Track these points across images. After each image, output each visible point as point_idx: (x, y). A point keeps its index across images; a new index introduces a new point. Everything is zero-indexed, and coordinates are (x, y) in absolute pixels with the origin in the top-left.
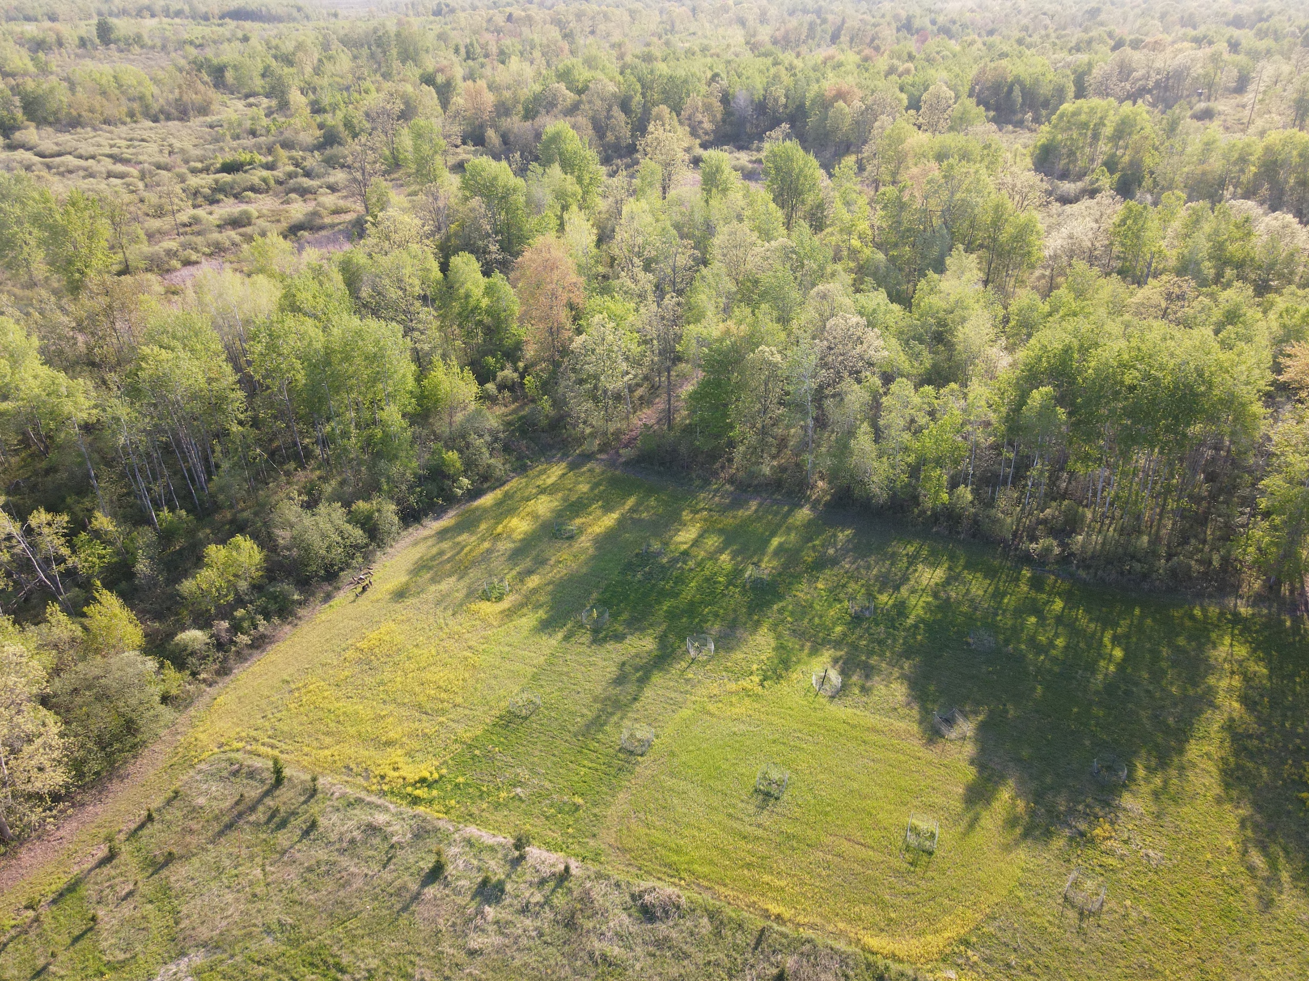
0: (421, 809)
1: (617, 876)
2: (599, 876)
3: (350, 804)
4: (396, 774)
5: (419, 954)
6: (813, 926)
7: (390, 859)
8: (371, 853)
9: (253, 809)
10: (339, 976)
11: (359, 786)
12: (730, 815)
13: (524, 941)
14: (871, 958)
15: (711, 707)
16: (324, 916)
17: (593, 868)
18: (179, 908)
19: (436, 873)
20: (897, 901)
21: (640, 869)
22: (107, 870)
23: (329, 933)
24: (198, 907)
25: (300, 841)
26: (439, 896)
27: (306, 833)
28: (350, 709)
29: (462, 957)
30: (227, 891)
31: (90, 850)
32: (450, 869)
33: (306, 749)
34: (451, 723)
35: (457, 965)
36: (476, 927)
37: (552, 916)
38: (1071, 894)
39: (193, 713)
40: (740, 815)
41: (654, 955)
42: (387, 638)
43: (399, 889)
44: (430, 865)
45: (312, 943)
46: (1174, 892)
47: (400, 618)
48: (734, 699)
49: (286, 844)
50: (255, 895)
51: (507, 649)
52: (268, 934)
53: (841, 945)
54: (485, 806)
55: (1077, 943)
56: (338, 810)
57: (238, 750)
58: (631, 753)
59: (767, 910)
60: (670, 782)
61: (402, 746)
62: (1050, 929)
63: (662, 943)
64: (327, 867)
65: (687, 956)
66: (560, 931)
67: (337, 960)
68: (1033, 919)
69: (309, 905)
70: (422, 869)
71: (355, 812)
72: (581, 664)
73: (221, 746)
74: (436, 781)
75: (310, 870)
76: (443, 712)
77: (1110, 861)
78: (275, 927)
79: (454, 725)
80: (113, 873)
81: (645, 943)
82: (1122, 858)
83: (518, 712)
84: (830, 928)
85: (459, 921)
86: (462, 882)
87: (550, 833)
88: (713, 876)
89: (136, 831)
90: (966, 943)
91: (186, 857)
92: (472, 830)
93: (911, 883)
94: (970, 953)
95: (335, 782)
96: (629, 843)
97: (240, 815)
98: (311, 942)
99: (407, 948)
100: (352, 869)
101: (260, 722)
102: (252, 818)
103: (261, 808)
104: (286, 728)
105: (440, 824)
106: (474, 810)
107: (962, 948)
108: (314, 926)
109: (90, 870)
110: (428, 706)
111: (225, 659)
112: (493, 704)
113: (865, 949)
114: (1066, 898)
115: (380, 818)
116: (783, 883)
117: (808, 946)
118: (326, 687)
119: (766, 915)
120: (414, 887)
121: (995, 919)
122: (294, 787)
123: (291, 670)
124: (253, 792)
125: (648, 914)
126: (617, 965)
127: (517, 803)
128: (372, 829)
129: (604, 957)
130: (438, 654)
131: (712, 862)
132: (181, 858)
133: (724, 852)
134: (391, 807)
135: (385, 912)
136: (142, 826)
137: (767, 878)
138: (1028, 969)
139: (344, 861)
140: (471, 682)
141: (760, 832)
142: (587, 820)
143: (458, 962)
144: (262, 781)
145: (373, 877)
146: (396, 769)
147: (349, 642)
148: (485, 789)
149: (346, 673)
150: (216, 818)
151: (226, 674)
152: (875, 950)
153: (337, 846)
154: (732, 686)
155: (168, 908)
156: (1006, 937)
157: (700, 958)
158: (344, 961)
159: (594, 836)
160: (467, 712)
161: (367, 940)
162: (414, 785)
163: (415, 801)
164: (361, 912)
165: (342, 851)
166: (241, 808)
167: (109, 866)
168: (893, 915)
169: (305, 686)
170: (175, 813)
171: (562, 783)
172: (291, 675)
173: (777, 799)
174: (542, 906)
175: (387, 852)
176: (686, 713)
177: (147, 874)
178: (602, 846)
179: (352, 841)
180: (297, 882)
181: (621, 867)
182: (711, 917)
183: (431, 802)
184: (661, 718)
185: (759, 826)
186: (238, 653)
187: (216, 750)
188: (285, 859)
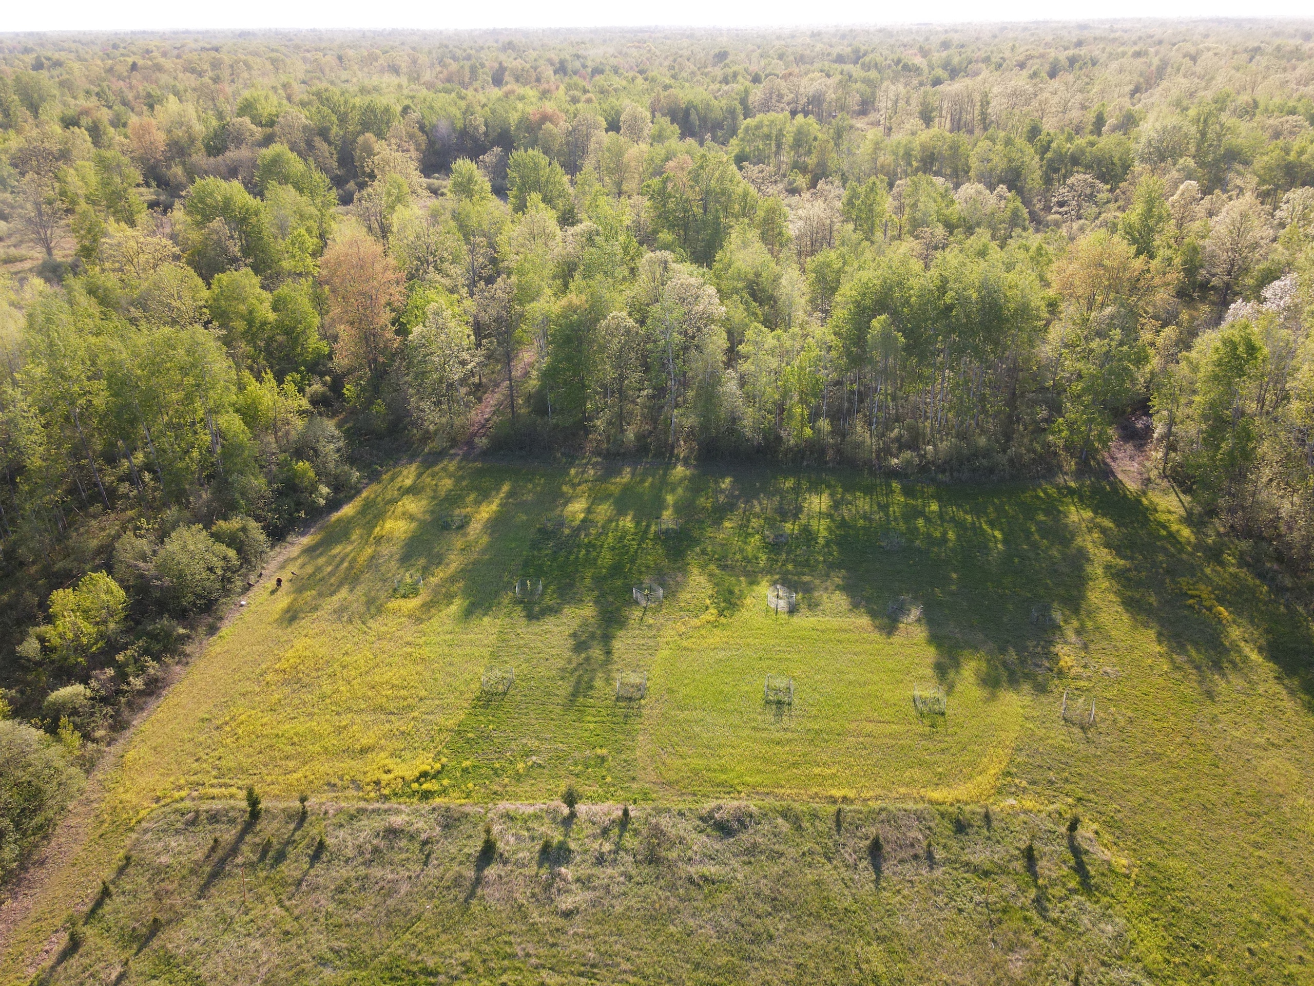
0: (438, 801)
1: (676, 808)
2: (659, 812)
3: (352, 817)
4: (391, 776)
5: (510, 933)
6: (877, 798)
7: (428, 856)
8: (404, 856)
9: (234, 850)
10: (431, 980)
11: (354, 797)
12: (754, 728)
13: (615, 889)
14: (942, 808)
15: (684, 643)
16: (383, 929)
17: (649, 806)
18: (197, 973)
19: (488, 854)
20: (936, 758)
21: (695, 795)
22: (75, 962)
23: (398, 943)
24: (221, 966)
25: (312, 866)
26: (503, 874)
27: (315, 857)
28: (301, 729)
29: (560, 922)
30: (248, 939)
31: (39, 947)
32: (500, 845)
33: (269, 779)
34: (424, 717)
35: (558, 930)
36: (559, 890)
37: (631, 859)
38: (1068, 715)
39: (100, 777)
40: (763, 726)
41: (750, 863)
42: (307, 653)
43: (456, 880)
44: (479, 849)
45: (384, 958)
46: (1139, 694)
47: (311, 632)
48: (703, 632)
49: (297, 874)
50: (287, 933)
51: (448, 637)
52: (324, 965)
53: (911, 806)
54: (506, 780)
55: (1092, 750)
56: (342, 826)
57: (182, 799)
58: (630, 699)
59: (831, 797)
60: (682, 716)
61: (382, 748)
62: (1067, 746)
63: (752, 850)
64: (360, 883)
65: (782, 855)
66: (646, 870)
67: (420, 965)
68: (1050, 741)
69: (358, 925)
70: (470, 855)
71: (362, 823)
72: (536, 634)
73: (158, 800)
74: (439, 772)
75: (340, 890)
76: (411, 708)
77: (1082, 683)
78: (330, 955)
79: (431, 717)
80: (86, 961)
81: (735, 855)
82: (1089, 678)
83: (494, 690)
84: (895, 795)
85: (537, 890)
86: (521, 855)
87: (587, 788)
88: (766, 782)
89: (93, 911)
90: (1009, 774)
91: (177, 919)
92: (504, 805)
93: (940, 742)
94: (1017, 781)
95: (324, 800)
96: (671, 776)
97: (223, 861)
98: (381, 958)
99: (494, 932)
100: (390, 877)
101: (195, 765)
102: (240, 860)
103: (245, 848)
104: (232, 764)
105: (467, 809)
106: (496, 788)
107: (1009, 779)
108: (376, 941)
109: (53, 968)
110: (391, 706)
111: (118, 713)
112: (463, 688)
113: (931, 802)
114: (1064, 719)
115: (398, 820)
116: (834, 770)
117: (884, 814)
118: (260, 714)
119: (833, 800)
120: (470, 873)
121: (1021, 750)
122: (274, 817)
123: (205, 707)
124: (228, 835)
125: (724, 829)
126: (720, 882)
127: (539, 770)
128: (392, 833)
129: (705, 878)
130: (376, 657)
131: (759, 771)
132: (169, 922)
133: (766, 760)
134: (403, 807)
135: (449, 906)
136: (99, 904)
137: (817, 770)
138: (1066, 780)
139: (376, 872)
140: (427, 674)
141: (789, 735)
142: (619, 768)
143: (558, 926)
144: (232, 821)
145: (418, 876)
146: (388, 772)
147: (264, 666)
148: (497, 765)
149: (277, 696)
150: (193, 872)
151: (124, 728)
152: (941, 800)
153: (360, 860)
154: (696, 622)
155: (182, 976)
156: (1038, 761)
157: (792, 852)
158: (431, 963)
159: (634, 779)
160: (437, 702)
161: (444, 937)
162: (417, 780)
163: (426, 795)
164: (423, 913)
165: (368, 863)
166: (220, 853)
167: (77, 956)
168: (940, 770)
169: (233, 718)
170: (137, 880)
171: (575, 742)
172: (210, 712)
173: (789, 704)
174: (616, 852)
175: (421, 851)
176: (664, 653)
177: (133, 951)
178: (647, 786)
179: (376, 850)
180: (331, 907)
181: (675, 798)
182: (785, 816)
183: (444, 792)
184: (642, 663)
185: (785, 730)
186: (129, 704)
187: (154, 806)
188: (304, 888)
